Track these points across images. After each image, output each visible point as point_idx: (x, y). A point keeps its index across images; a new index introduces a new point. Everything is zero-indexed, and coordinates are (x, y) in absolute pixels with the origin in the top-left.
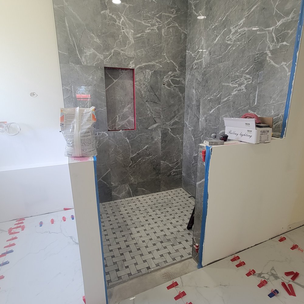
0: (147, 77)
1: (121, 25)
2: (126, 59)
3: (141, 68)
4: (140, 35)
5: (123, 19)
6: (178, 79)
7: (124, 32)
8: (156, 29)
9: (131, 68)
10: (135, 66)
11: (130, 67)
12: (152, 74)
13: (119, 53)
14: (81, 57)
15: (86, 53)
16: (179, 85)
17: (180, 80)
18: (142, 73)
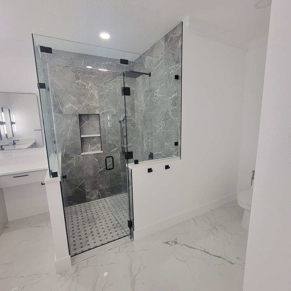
1: (89, 88)
3: (104, 113)
4: (102, 93)
5: (90, 84)
7: (91, 92)
8: (112, 89)
10: (100, 113)
11: (96, 113)
12: (111, 116)
13: (89, 105)
14: (63, 109)
15: (66, 106)
16: (131, 122)
17: (131, 119)
18: (105, 116)
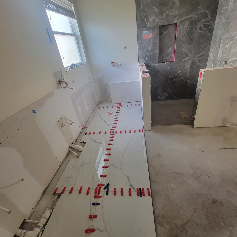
0: (186, 26)
2: (173, 17)
3: (182, 22)
6: (208, 23)
9: (175, 23)
12: (189, 24)
13: (169, 15)
16: (209, 28)
17: (210, 24)
18: (182, 24)
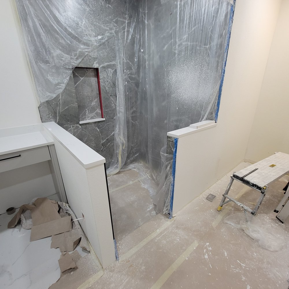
0: (110, 75)
2: (91, 59)
3: (103, 67)
6: (134, 76)
8: (114, 32)
10: (99, 66)
11: (95, 66)
12: (113, 72)
18: (105, 71)
